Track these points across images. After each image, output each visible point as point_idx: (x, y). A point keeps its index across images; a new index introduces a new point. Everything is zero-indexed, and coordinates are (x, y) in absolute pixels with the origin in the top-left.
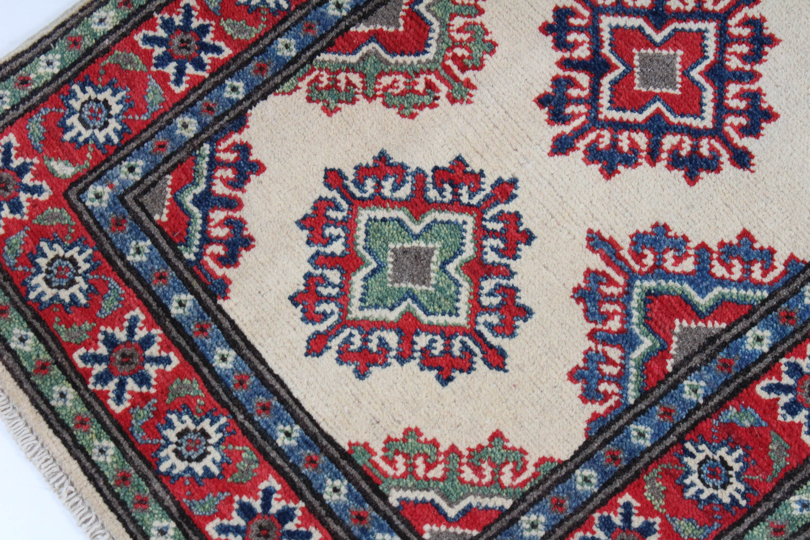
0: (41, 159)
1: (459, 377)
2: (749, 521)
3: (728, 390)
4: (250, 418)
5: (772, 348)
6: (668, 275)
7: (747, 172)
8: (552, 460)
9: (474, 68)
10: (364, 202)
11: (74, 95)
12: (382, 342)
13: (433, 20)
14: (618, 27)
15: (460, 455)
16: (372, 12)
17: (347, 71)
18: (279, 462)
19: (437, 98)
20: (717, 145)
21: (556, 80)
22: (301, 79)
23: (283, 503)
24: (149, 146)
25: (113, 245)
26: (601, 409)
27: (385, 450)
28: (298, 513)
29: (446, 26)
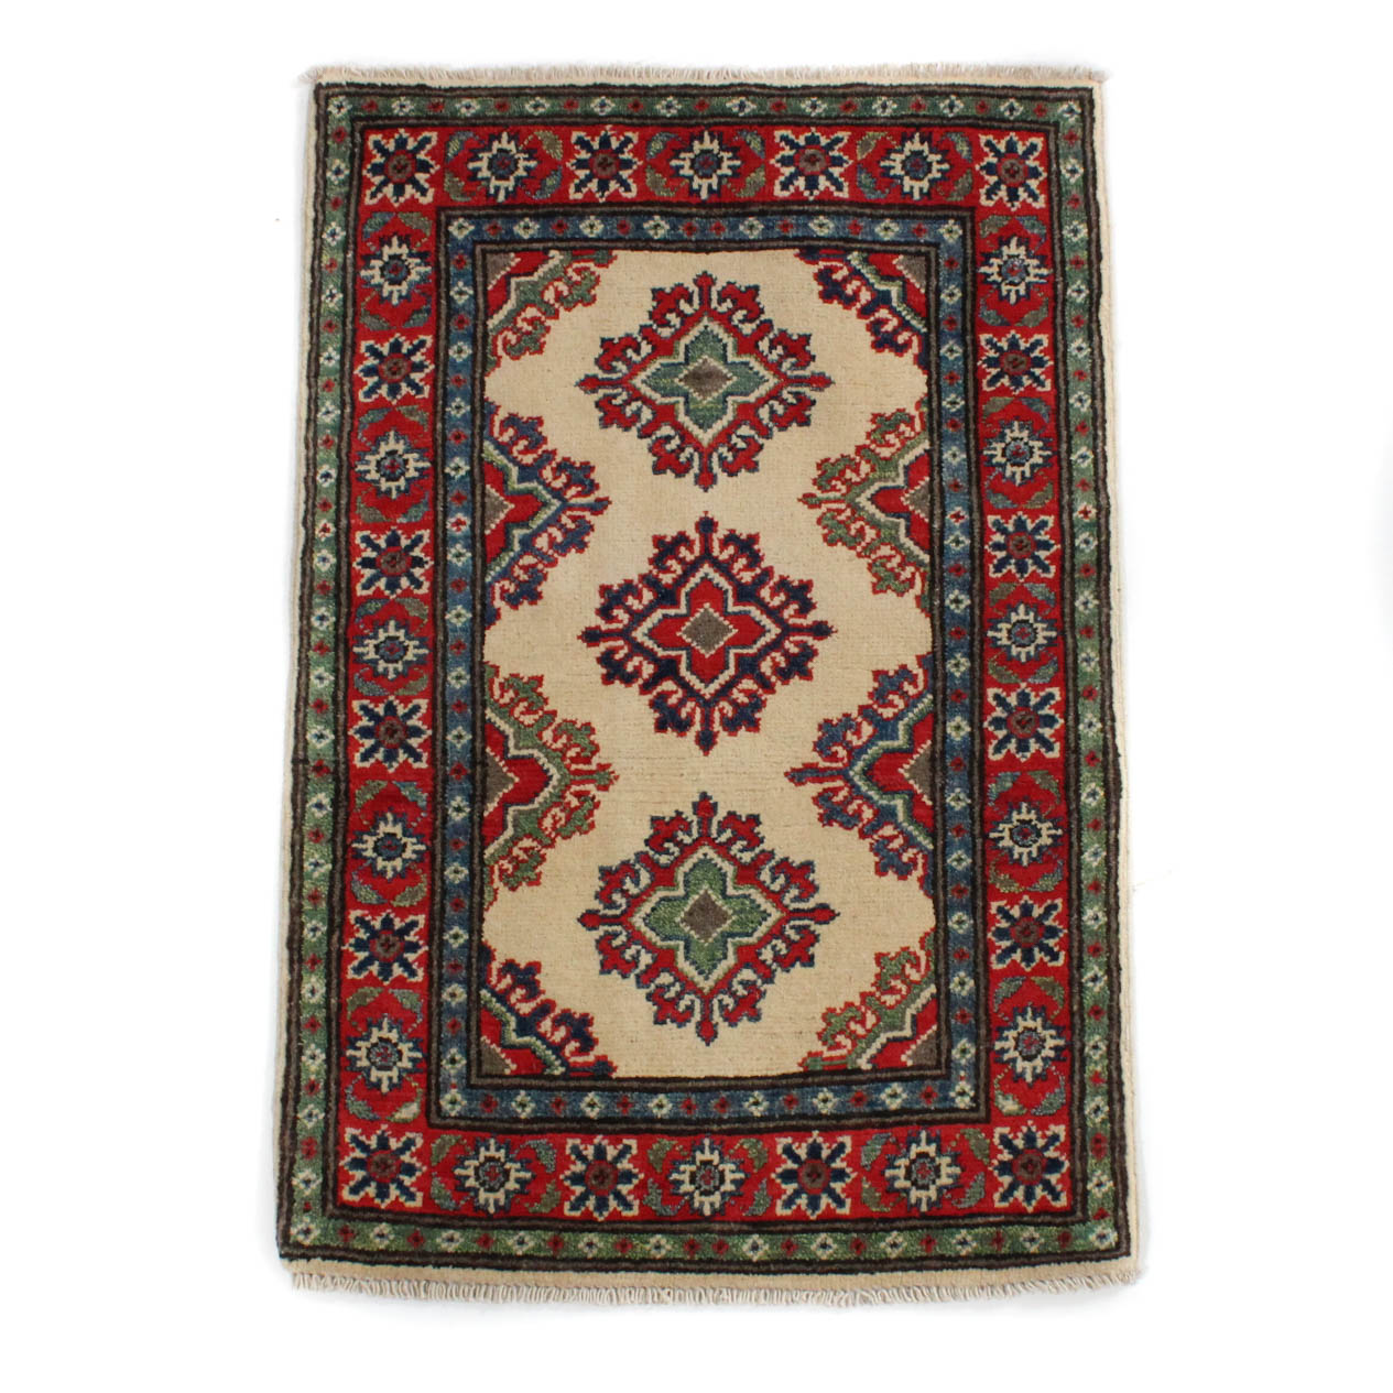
0: (388, 1122)
1: (816, 950)
2: (1074, 838)
3: (976, 778)
4: (721, 1121)
5: (971, 724)
6: (863, 749)
7: (834, 635)
8: (927, 934)
9: (594, 753)
10: (629, 912)
11: (355, 1059)
12: (745, 984)
13: (530, 751)
14: (650, 630)
15: (872, 994)
16: (484, 789)
17: (515, 844)
18: (771, 1125)
19: (593, 798)
20: (798, 638)
21: (653, 704)
22: (492, 882)
23: (804, 1145)
24: (446, 1033)
25: (502, 1121)
26: (919, 872)
27: (824, 1043)
28: (820, 1140)
29: (543, 747)
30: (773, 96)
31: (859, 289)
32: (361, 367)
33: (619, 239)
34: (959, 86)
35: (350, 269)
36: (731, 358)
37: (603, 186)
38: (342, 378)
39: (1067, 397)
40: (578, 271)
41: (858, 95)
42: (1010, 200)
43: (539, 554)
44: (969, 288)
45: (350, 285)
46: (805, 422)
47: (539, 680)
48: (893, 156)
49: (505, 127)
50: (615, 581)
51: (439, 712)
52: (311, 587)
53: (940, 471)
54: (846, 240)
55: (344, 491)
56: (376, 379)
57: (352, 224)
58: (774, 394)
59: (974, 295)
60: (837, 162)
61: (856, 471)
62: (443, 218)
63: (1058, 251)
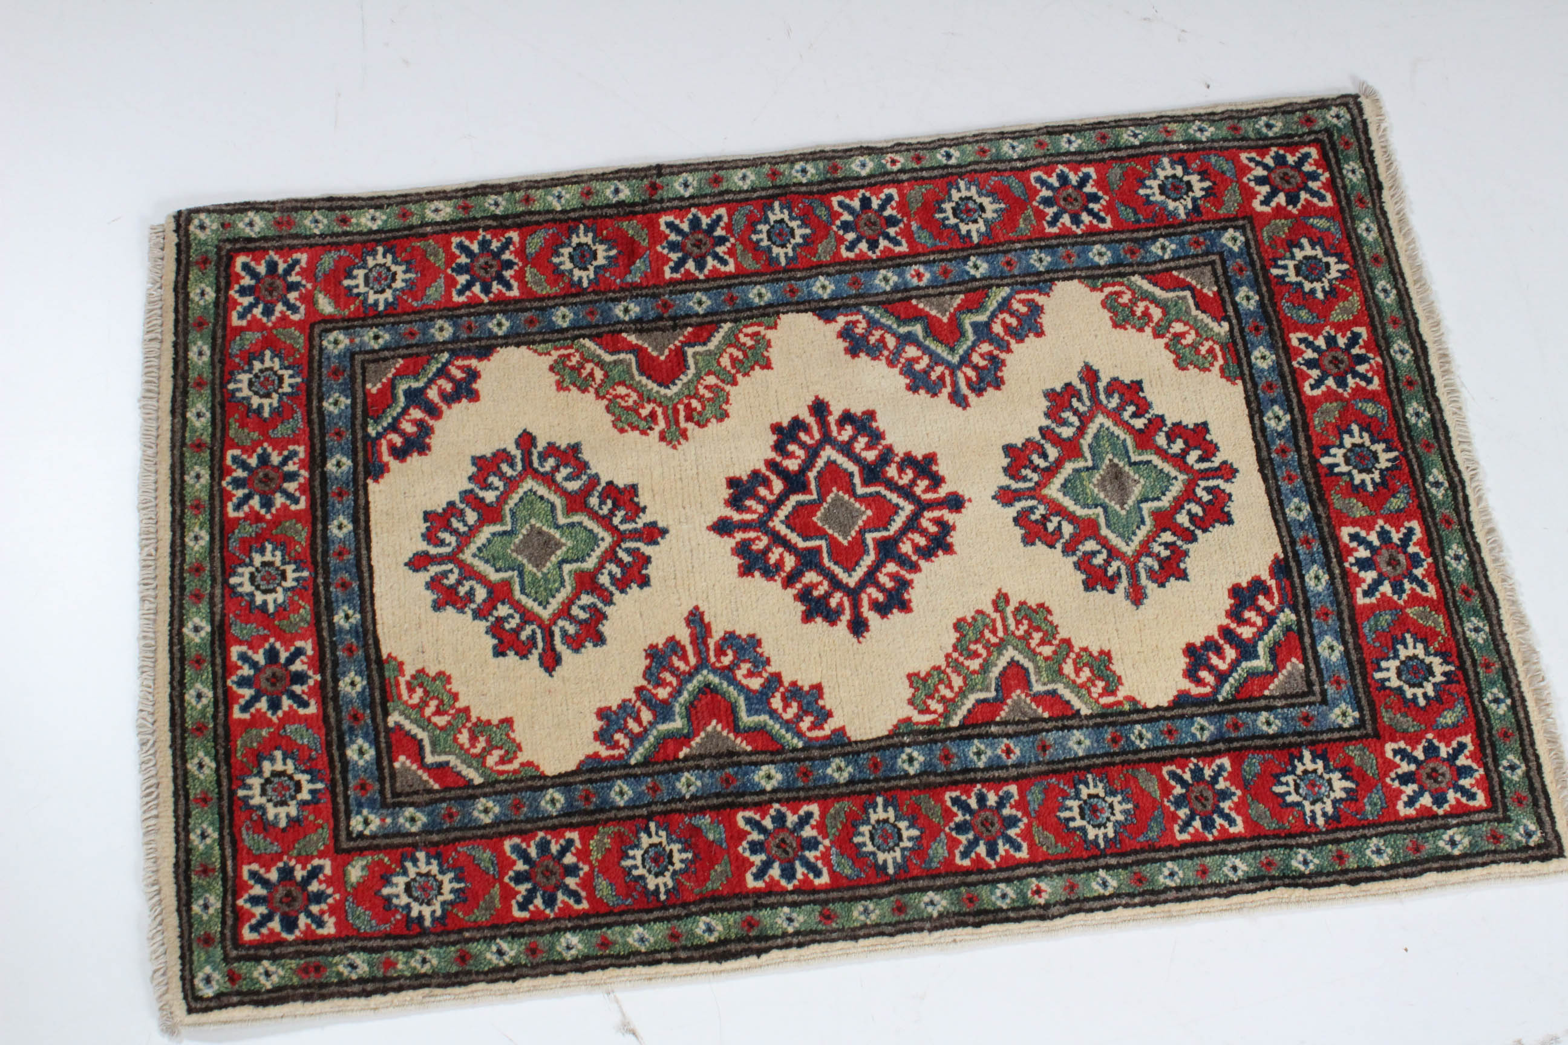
0: (315, 288)
1: (512, 657)
2: (656, 914)
3: (715, 801)
4: (327, 585)
5: (775, 791)
6: (733, 681)
7: (855, 640)
8: (537, 768)
9: (698, 424)
10: (536, 474)
11: (374, 253)
12: (471, 593)
13: (692, 366)
14: (834, 462)
15: (468, 719)
16: (648, 331)
17: (597, 364)
18: (325, 634)
19: (651, 429)
20: (847, 604)
21: (755, 473)
22: (556, 349)
23: (305, 667)
24: (403, 328)
25: (320, 386)
26: (604, 752)
27: (413, 677)
28: (311, 682)
29: (699, 377)
30: (1458, 514)
31: (1253, 625)
32: (1066, 170)
33: (1255, 385)
34: (1525, 708)
35: (1167, 148)
36: (1146, 507)
37: (1311, 364)
38: (1051, 155)
39: (1173, 859)
40: (1211, 351)
41: (1484, 601)
42: (1398, 776)
43: (898, 352)
44: (1280, 741)
45: (1150, 149)
46: (1089, 586)
47: (767, 366)
48: (1420, 646)
49: (1355, 265)
50: (881, 423)
51: (723, 283)
52: (833, 158)
53: (1057, 729)
54: (1307, 605)
55: (936, 173)
56: (1056, 184)
57: (1216, 145)
58: (1114, 553)
59: (1274, 747)
60: (1398, 588)
61: (1042, 642)
62: (1241, 222)
63: (1349, 834)
